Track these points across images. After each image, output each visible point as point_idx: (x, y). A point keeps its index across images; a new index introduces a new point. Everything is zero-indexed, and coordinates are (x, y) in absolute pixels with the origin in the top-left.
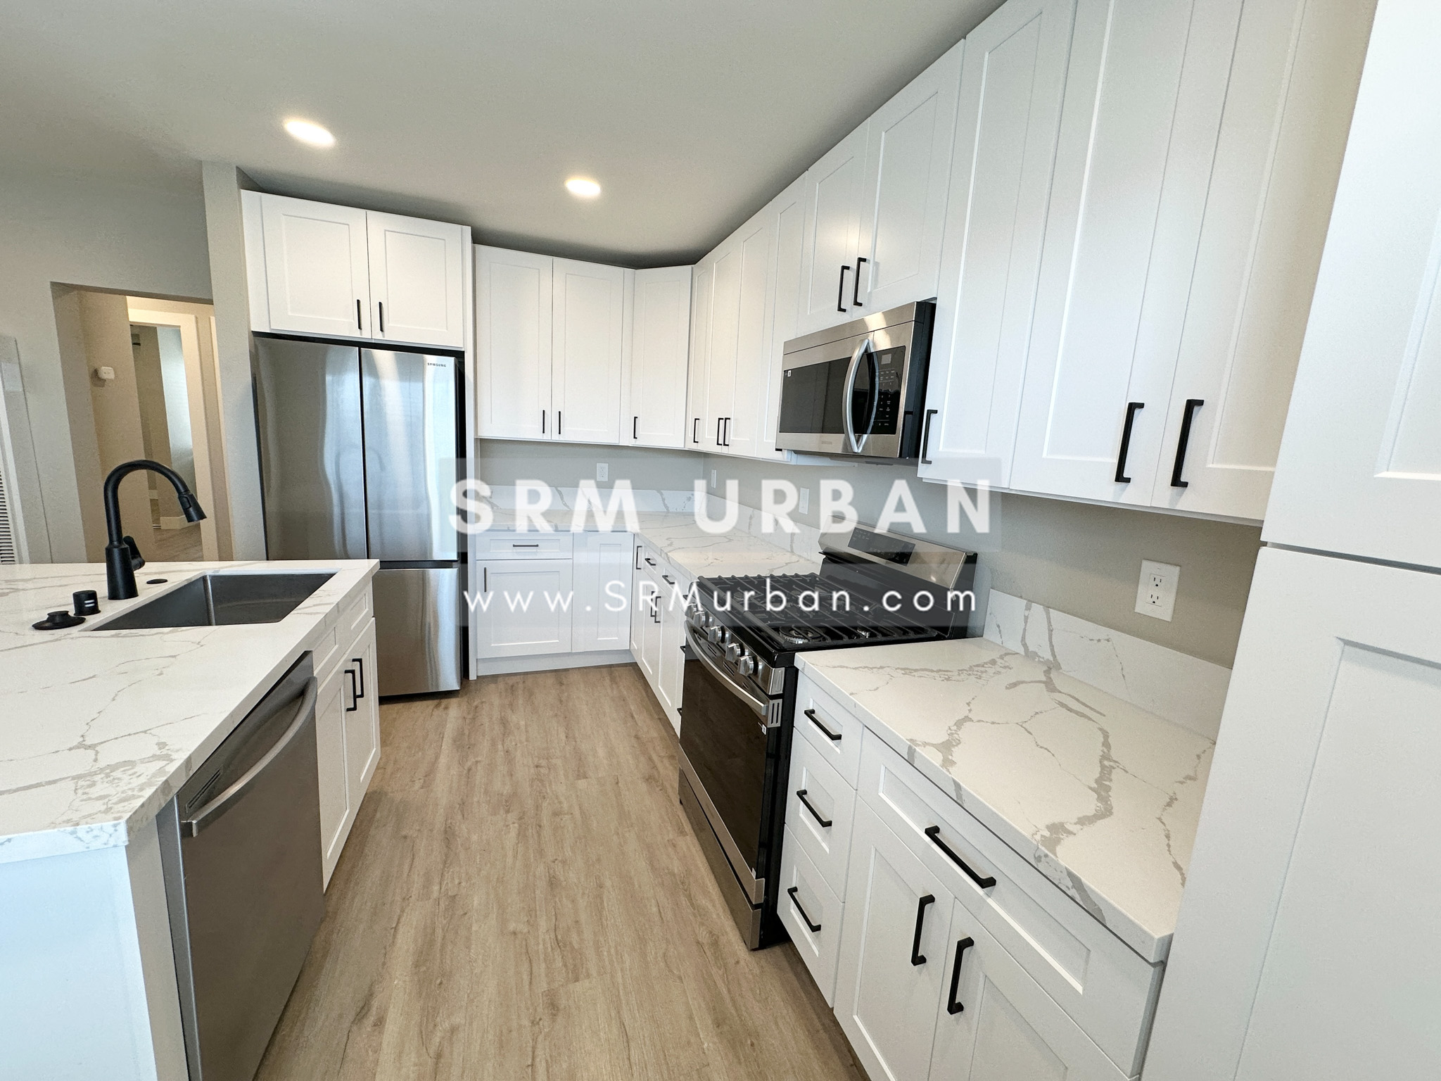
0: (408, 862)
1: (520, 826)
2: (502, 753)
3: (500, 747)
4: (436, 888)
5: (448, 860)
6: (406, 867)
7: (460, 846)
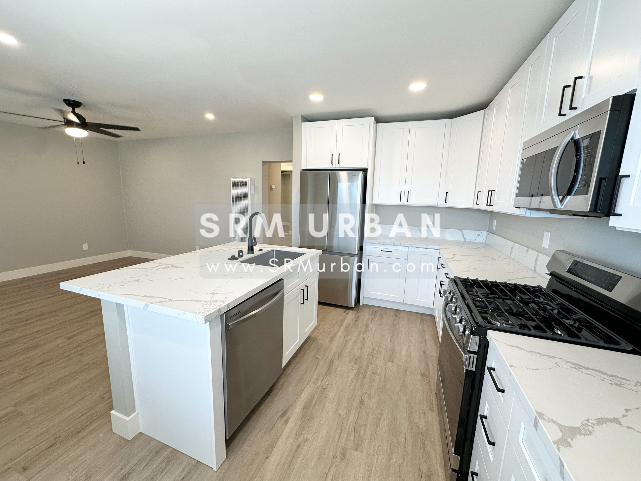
0: (315, 367)
1: (357, 372)
2: (361, 339)
3: (362, 335)
4: (320, 382)
5: (327, 373)
6: (313, 370)
7: (333, 370)
